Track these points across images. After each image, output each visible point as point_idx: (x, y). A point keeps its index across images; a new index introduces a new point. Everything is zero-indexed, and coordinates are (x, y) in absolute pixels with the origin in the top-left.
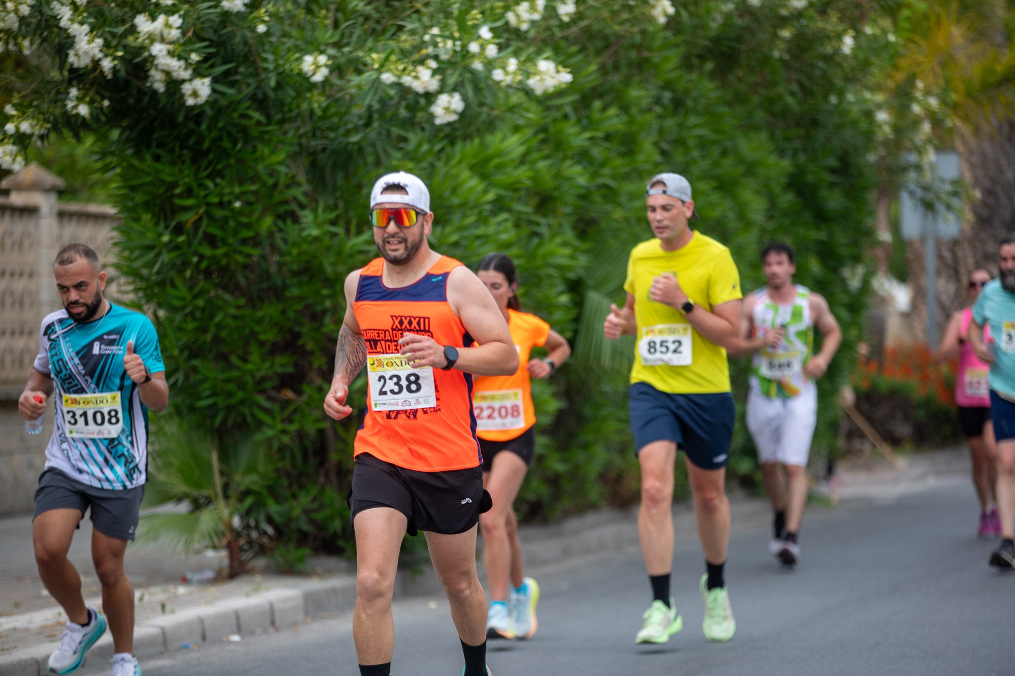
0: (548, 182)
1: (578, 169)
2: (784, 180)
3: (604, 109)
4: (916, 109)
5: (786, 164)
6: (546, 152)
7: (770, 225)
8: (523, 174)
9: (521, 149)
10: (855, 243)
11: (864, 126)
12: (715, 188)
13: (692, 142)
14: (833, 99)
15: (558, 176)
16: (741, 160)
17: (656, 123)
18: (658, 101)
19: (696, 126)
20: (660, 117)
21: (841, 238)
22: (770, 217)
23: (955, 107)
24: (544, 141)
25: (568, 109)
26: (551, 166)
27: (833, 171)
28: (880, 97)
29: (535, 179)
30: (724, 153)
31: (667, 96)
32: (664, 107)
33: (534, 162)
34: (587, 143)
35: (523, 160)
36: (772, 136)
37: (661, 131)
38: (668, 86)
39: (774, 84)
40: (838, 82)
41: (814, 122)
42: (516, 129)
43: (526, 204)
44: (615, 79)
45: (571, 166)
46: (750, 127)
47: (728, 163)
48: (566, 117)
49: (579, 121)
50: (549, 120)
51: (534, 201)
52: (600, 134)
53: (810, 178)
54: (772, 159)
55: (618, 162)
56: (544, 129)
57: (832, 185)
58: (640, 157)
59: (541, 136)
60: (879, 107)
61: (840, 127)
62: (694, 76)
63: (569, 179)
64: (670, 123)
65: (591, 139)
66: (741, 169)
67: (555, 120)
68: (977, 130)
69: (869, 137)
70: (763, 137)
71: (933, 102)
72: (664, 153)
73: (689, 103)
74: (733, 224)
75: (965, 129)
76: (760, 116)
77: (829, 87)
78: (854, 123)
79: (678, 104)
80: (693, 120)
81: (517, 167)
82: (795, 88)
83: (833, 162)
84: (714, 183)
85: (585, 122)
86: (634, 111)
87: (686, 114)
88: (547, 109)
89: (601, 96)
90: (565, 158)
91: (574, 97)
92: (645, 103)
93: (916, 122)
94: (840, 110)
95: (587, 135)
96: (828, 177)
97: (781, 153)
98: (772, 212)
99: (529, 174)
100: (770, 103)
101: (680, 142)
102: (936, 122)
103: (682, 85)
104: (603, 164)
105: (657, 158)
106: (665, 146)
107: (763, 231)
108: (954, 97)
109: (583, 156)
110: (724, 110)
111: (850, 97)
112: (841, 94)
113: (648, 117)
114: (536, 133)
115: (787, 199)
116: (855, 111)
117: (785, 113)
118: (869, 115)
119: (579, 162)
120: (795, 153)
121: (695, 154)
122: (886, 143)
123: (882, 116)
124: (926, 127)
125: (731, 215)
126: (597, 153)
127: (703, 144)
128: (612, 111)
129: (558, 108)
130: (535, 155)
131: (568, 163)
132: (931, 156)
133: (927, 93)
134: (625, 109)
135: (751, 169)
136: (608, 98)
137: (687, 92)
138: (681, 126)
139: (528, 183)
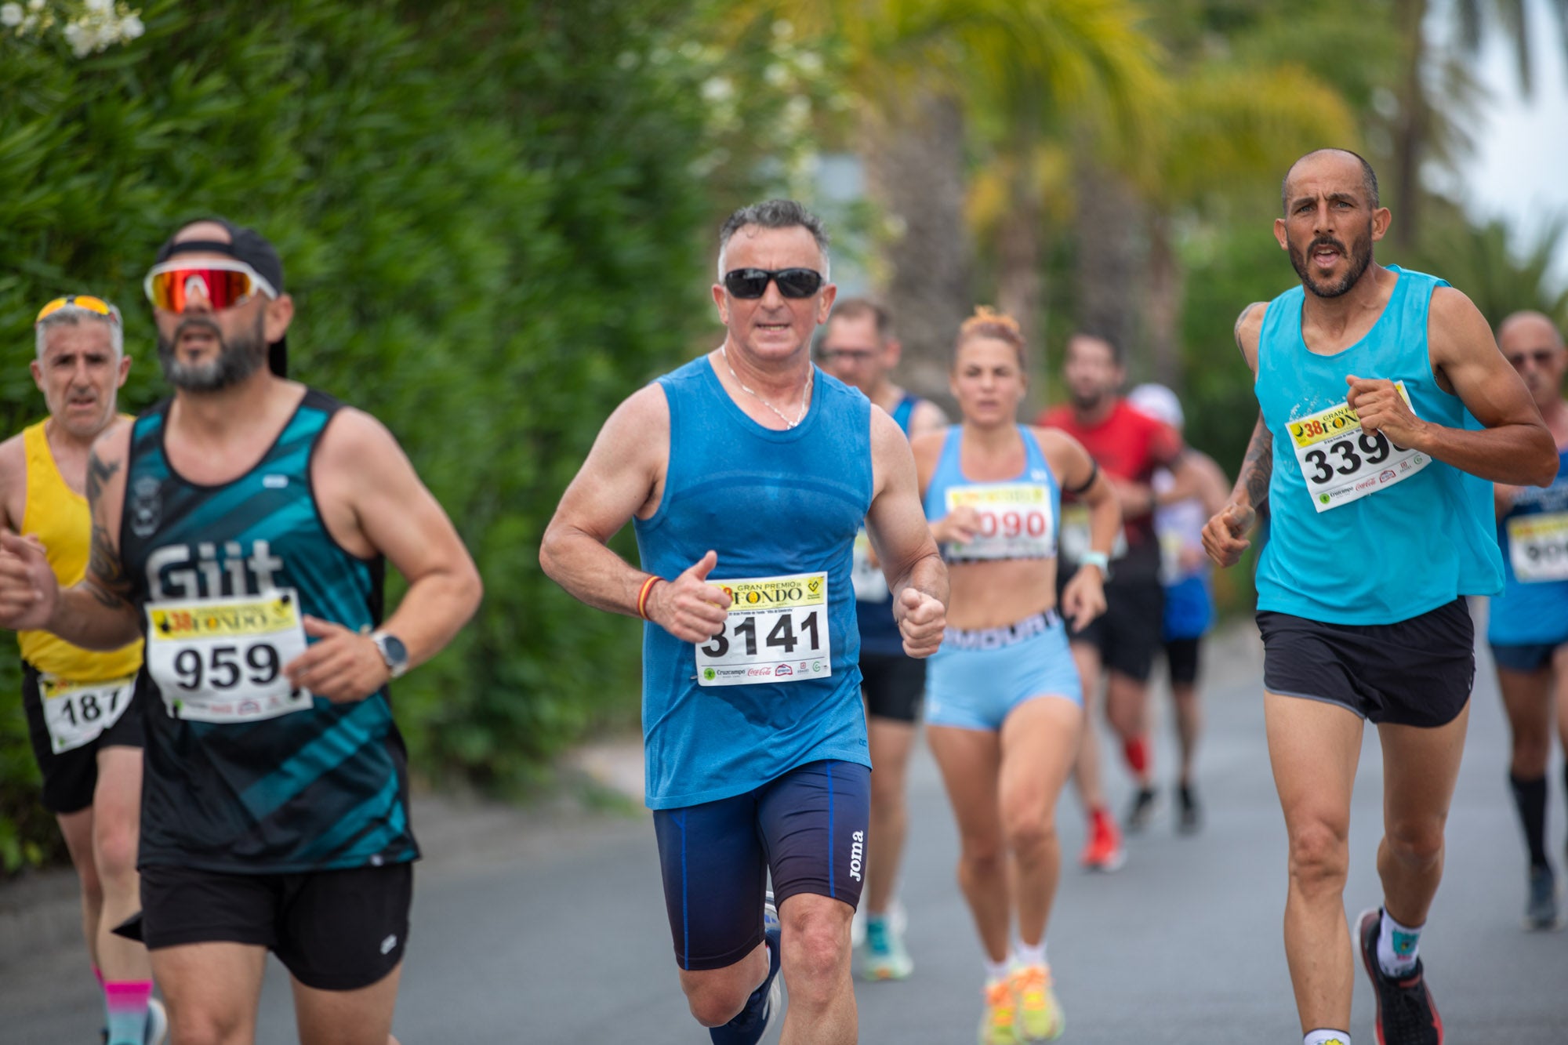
0: (92, 217)
1: (148, 192)
2: (539, 213)
3: (198, 79)
4: (778, 76)
5: (541, 180)
6: (85, 159)
7: (518, 294)
8: (41, 201)
9: (40, 154)
10: (672, 326)
11: (684, 108)
12: (413, 226)
13: (365, 140)
14: (628, 60)
15: (108, 204)
16: (456, 175)
17: (295, 106)
18: (298, 61)
19: (367, 110)
20: (304, 93)
21: (648, 317)
22: (516, 281)
23: (851, 74)
24: (80, 139)
25: (127, 79)
26: (94, 187)
27: (632, 192)
28: (711, 55)
29: (65, 209)
30: (427, 160)
31: (316, 52)
32: (311, 74)
33: (62, 179)
34: (165, 144)
35: (41, 174)
36: (515, 131)
37: (305, 118)
38: (314, 33)
39: (516, 32)
40: (636, 26)
41: (593, 104)
42: (26, 117)
43: (48, 259)
44: (216, 20)
45: (133, 187)
46: (474, 113)
47: (433, 177)
48: (125, 95)
49: (148, 101)
50: (91, 96)
51: (66, 253)
52: (192, 125)
53: (587, 206)
54: (516, 173)
55: (225, 178)
56: (80, 114)
57: (629, 220)
58: (268, 169)
59: (74, 129)
60: (713, 72)
61: (641, 110)
62: (367, 14)
63: (131, 210)
64: (321, 103)
65: (174, 134)
66: (458, 191)
67: (101, 99)
68: (892, 116)
69: (693, 129)
70: (498, 131)
71: (810, 64)
72: (312, 161)
73: (358, 66)
74: (445, 294)
75: (870, 113)
76: (491, 90)
77: (620, 39)
78: (666, 105)
79: (336, 68)
80: (362, 98)
81: (29, 189)
82: (554, 36)
83: (627, 176)
84: (408, 217)
85: (160, 102)
86: (254, 81)
87: (353, 86)
88: (84, 77)
89: (190, 54)
90: (123, 172)
91: (139, 56)
92: (275, 67)
93: (777, 102)
94: (639, 79)
95: (164, 127)
96: (620, 206)
97: (533, 159)
98: (518, 270)
99: (55, 199)
100: (510, 66)
101: (342, 139)
102: (818, 102)
103: (342, 34)
104: (197, 183)
105: (299, 169)
106: (314, 147)
107: (502, 307)
108: (848, 54)
109: (158, 168)
110: (421, 79)
111: (660, 55)
112: (643, 48)
113: (280, 93)
114: (65, 123)
115: (546, 246)
116: (667, 81)
117: (539, 85)
118: (691, 86)
119: (150, 179)
120: (560, 159)
121: (372, 162)
122: (725, 140)
123: (718, 90)
124: (797, 112)
125: (442, 278)
126: (186, 160)
127: (386, 144)
128: (214, 82)
129: (110, 75)
130: (63, 165)
131: (129, 180)
132: (807, 164)
133: (800, 47)
134: (238, 78)
135: (477, 190)
136: (203, 58)
137: (352, 44)
138: (344, 109)
139: (50, 217)
